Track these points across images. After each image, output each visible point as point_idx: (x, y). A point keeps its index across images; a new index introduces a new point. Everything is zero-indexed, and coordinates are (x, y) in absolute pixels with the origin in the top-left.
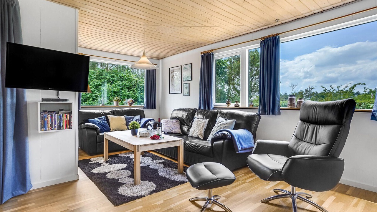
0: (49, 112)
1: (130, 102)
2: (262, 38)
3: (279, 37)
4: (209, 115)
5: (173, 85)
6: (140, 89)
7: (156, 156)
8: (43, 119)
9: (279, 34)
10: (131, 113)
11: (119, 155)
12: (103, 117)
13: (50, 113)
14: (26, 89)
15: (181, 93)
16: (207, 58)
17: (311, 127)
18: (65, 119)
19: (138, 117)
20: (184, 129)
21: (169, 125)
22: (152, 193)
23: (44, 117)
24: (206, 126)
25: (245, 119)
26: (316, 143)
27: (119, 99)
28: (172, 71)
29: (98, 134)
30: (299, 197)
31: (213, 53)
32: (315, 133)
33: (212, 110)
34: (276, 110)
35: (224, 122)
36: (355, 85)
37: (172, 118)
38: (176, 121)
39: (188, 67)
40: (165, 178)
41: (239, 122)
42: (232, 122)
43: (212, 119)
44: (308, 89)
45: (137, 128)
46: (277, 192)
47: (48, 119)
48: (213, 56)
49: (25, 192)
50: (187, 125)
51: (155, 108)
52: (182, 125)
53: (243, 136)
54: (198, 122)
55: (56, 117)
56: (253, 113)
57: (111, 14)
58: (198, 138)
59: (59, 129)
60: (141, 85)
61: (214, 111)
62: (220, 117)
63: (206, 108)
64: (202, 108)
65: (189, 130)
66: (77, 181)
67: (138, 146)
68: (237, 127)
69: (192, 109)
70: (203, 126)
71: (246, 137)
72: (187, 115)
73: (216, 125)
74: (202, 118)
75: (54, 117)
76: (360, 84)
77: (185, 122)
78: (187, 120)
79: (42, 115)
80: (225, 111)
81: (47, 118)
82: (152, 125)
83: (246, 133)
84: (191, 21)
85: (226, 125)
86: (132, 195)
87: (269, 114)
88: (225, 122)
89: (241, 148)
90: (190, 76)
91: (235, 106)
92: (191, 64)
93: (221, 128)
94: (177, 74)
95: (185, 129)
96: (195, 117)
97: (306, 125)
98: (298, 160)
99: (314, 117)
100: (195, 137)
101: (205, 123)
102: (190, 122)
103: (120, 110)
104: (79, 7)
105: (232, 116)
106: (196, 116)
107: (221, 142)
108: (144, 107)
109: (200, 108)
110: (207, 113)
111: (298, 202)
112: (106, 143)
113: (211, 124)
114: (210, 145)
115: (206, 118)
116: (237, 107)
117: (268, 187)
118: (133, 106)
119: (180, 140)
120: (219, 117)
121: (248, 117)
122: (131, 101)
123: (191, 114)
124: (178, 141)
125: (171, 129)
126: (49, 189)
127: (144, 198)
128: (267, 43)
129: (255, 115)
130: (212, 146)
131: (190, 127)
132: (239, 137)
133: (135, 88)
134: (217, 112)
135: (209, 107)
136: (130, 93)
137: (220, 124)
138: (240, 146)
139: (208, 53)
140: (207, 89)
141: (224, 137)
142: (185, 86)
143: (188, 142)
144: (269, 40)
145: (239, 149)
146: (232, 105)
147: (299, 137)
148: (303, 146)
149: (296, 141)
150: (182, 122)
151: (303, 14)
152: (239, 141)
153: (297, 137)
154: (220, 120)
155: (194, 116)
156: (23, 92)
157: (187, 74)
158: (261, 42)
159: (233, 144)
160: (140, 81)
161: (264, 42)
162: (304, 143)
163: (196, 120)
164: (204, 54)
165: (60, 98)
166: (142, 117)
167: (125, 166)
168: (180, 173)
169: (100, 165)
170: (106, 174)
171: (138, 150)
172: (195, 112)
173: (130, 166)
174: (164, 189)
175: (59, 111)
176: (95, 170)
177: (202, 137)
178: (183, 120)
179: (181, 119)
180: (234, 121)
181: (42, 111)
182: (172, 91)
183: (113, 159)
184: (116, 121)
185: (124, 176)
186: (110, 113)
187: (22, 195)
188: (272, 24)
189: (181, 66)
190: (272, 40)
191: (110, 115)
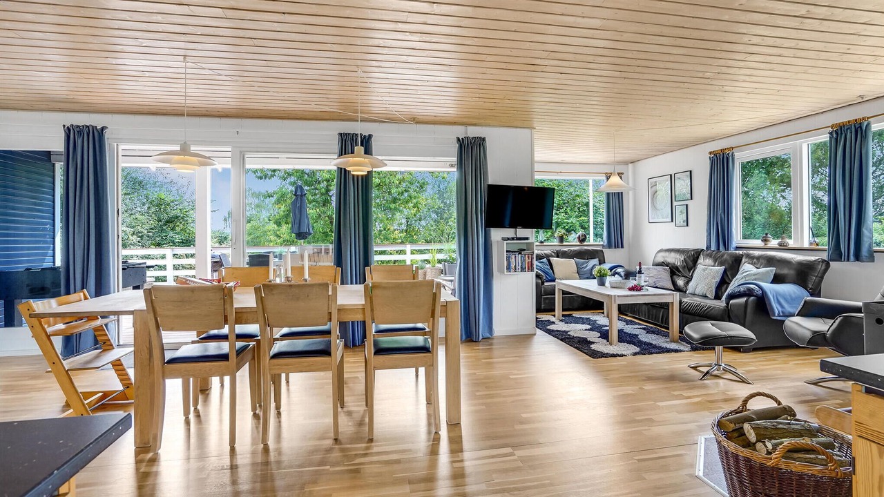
0: (513, 252)
2: (832, 127)
3: (869, 124)
4: (726, 260)
5: (655, 207)
6: (579, 209)
7: (631, 321)
8: (508, 258)
9: (868, 118)
10: (583, 255)
12: (545, 260)
14: (492, 229)
15: (672, 221)
16: (721, 163)
18: (527, 260)
19: (595, 261)
20: (678, 283)
21: (651, 275)
22: (635, 354)
23: (509, 257)
24: (719, 277)
25: (794, 267)
27: (564, 233)
28: (653, 184)
29: (543, 283)
31: (733, 153)
33: (732, 251)
34: (865, 254)
35: (752, 272)
37: (655, 263)
38: (664, 269)
39: (686, 176)
40: (651, 344)
41: (783, 272)
42: (768, 272)
43: (734, 265)
45: (605, 275)
47: (512, 260)
48: (733, 159)
49: (491, 336)
50: (683, 276)
51: (622, 247)
52: (675, 277)
53: (787, 294)
54: (704, 270)
55: (519, 258)
58: (705, 296)
59: (522, 271)
60: (579, 200)
61: (736, 253)
62: (746, 264)
63: (721, 249)
64: (713, 247)
65: (687, 283)
66: (535, 334)
67: (615, 295)
68: (777, 279)
69: (694, 250)
70: (714, 278)
71: (793, 296)
72: (684, 259)
73: (738, 276)
74: (713, 264)
75: (517, 258)
77: (679, 271)
78: (683, 267)
79: (508, 255)
80: (757, 253)
81: (512, 258)
82: (622, 274)
83: (796, 291)
85: (756, 277)
86: (611, 353)
87: (848, 261)
88: (754, 270)
89: (782, 312)
90: (690, 192)
91: (780, 245)
92: (691, 171)
93: (746, 280)
94: (663, 188)
95: (680, 282)
96: (699, 262)
100: (698, 295)
101: (717, 272)
102: (689, 271)
103: (566, 249)
105: (770, 261)
106: (701, 260)
107: (743, 300)
108: (603, 245)
109: (708, 247)
110: (722, 256)
112: (559, 292)
113: (728, 274)
114: (724, 305)
115: (721, 264)
116: (783, 247)
119: (673, 295)
120: (744, 263)
121: (800, 264)
123: (692, 258)
124: (670, 295)
125: (655, 280)
127: (627, 357)
128: (843, 135)
129: (815, 261)
130: (727, 307)
131: (689, 280)
132: (777, 295)
133: (567, 207)
134: (742, 256)
135: (726, 247)
136: (560, 217)
137: (745, 274)
138: (780, 309)
139: (723, 154)
140: (723, 216)
141: (749, 293)
142: (679, 209)
143: (685, 300)
144: (847, 130)
145: (778, 313)
146: (774, 243)
150: (674, 271)
152: (778, 300)
154: (747, 268)
155: (697, 261)
157: (682, 186)
158: (831, 133)
159: (766, 305)
160: (578, 193)
161: (837, 133)
163: (700, 268)
164: (715, 155)
165: (518, 236)
166: (602, 262)
167: (589, 327)
168: (673, 341)
169: (553, 323)
170: (567, 332)
171: (615, 301)
172: (700, 255)
173: (595, 327)
174: (652, 354)
175: (520, 251)
176: (551, 327)
177: (711, 294)
178: (677, 268)
179: (673, 266)
180: (771, 271)
181: (507, 251)
182: (654, 218)
183: (567, 319)
184: (563, 266)
185: (593, 336)
186: (553, 254)
187: (489, 338)
188: (852, 101)
189: (671, 175)
190: (853, 130)
191: (553, 256)
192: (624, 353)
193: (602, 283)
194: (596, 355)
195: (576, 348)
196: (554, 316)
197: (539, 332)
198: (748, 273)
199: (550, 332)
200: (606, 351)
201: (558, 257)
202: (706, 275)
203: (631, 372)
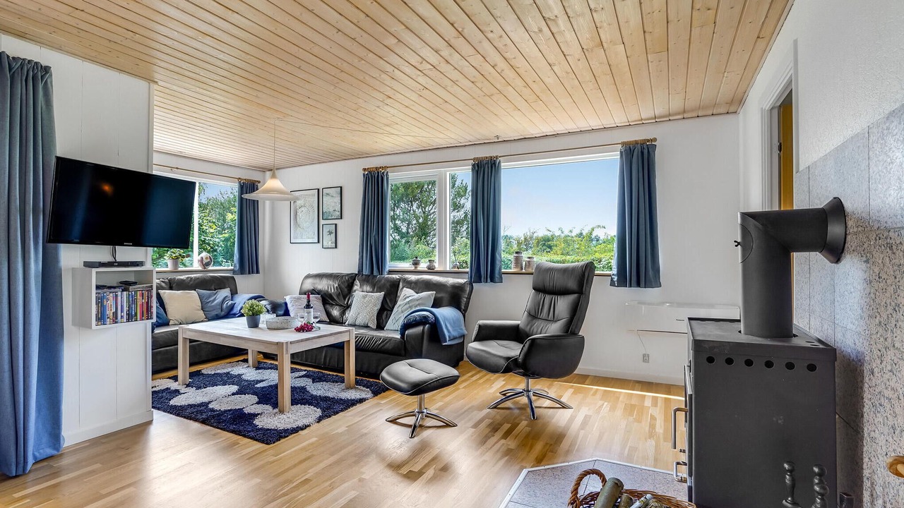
0: (110, 287)
1: (205, 261)
2: (474, 159)
3: (500, 162)
4: (383, 285)
5: (298, 225)
8: (100, 302)
9: (500, 157)
10: (208, 284)
11: (204, 372)
13: (113, 290)
14: (61, 246)
15: (319, 242)
16: (375, 182)
17: (548, 298)
18: (140, 301)
19: (225, 292)
20: (333, 314)
22: (320, 420)
23: (102, 298)
24: (380, 305)
25: (450, 289)
26: (554, 320)
27: (180, 255)
30: (535, 394)
31: (388, 172)
32: (552, 306)
33: (387, 275)
34: (497, 275)
35: (414, 297)
36: (593, 229)
37: (303, 291)
38: (316, 298)
39: (335, 192)
40: (329, 398)
41: (439, 295)
42: (429, 296)
43: (391, 292)
44: (528, 234)
46: (504, 395)
47: (110, 302)
48: (387, 179)
49: (58, 450)
50: (337, 305)
51: (258, 272)
52: (328, 306)
53: (450, 318)
54: (364, 297)
55: (123, 297)
56: (462, 281)
57: (218, 97)
58: (366, 327)
59: (128, 320)
61: (392, 278)
62: (405, 289)
63: (375, 273)
64: (366, 272)
65: (343, 313)
67: (286, 343)
68: (437, 304)
69: (348, 275)
70: (375, 305)
71: (454, 319)
72: (339, 285)
73: (401, 302)
74: (371, 290)
75: (119, 298)
76: (599, 226)
77: (332, 299)
78: (338, 295)
79: (99, 293)
80: (413, 277)
81: (108, 300)
83: (453, 313)
84: (365, 122)
85: (421, 301)
86: (289, 427)
87: (486, 282)
88: (416, 295)
89: (451, 336)
90: (340, 210)
91: (429, 268)
92: (341, 187)
93: (411, 307)
95: (335, 312)
97: (541, 295)
98: (538, 341)
99: (551, 284)
100: (360, 326)
101: (378, 298)
102: (345, 299)
103: (183, 277)
104: (156, 80)
105: (428, 286)
106: (357, 286)
107: (420, 329)
108: (233, 270)
109: (361, 270)
110: (379, 280)
111: (535, 400)
112: (185, 347)
113: (388, 301)
114: (398, 336)
115: (379, 291)
116: (431, 270)
117: (492, 391)
118: (211, 268)
119: (349, 331)
120: (403, 288)
121: (453, 287)
122: (206, 258)
123: (346, 284)
124: (346, 331)
126: (104, 441)
127: (311, 428)
128: (482, 169)
129: (464, 283)
130: (403, 338)
131: (345, 308)
132: (445, 319)
134: (398, 279)
135: (381, 270)
137: (408, 300)
138: (449, 334)
139: (379, 172)
140: (377, 239)
141: (423, 321)
142: (327, 229)
144: (485, 164)
145: (447, 338)
146: (423, 267)
147: (533, 313)
148: (538, 325)
149: (530, 318)
150: (326, 299)
151: (533, 135)
152: (446, 325)
153: (529, 314)
154: (406, 294)
155: (353, 287)
156: (56, 250)
157: (331, 203)
158: (473, 165)
159: (437, 332)
161: (478, 166)
162: (540, 321)
163: (356, 295)
164: (370, 172)
165: (118, 259)
166: (234, 292)
167: (235, 388)
168: (349, 388)
169: (177, 392)
170: (205, 404)
171: (287, 350)
172: (354, 280)
173: (246, 388)
174: (337, 413)
175: (125, 285)
176: (176, 401)
177: (373, 324)
178: (330, 296)
179: (325, 294)
180: (432, 294)
181: (98, 287)
182: (296, 238)
183: (197, 380)
184: (181, 303)
185: (248, 403)
186: (163, 284)
187: (51, 457)
188: (490, 139)
189: (318, 190)
190: (490, 165)
191: (163, 288)
192: (306, 422)
193: (254, 324)
194: (270, 437)
195: (233, 432)
196: (175, 378)
197: (158, 415)
198: (410, 298)
199: (179, 411)
200: (281, 426)
201: (171, 288)
202: (364, 302)
203: (332, 454)
